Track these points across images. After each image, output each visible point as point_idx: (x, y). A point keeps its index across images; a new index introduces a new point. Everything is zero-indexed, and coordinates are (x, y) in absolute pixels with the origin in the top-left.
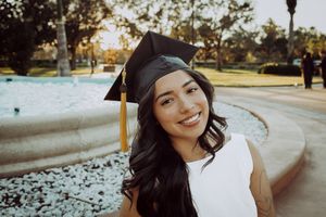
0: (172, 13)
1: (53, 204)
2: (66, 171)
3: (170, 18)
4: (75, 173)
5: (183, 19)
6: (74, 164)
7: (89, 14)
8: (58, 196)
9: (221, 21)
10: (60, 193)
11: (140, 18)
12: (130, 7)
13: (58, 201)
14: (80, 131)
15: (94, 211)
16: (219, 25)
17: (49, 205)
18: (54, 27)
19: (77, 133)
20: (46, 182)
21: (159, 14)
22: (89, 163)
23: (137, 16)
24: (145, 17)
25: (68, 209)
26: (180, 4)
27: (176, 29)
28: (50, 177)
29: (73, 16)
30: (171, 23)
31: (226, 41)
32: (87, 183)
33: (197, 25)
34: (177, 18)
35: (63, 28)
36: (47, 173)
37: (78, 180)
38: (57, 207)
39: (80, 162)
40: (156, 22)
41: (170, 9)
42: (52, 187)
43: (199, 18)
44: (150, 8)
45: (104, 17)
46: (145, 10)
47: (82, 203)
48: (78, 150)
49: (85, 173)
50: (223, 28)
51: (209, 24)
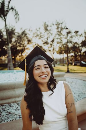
0: (59, 40)
1: (5, 116)
2: (10, 105)
3: (57, 43)
4: (13, 106)
5: (64, 43)
6: (13, 103)
7: (21, 43)
8: (6, 113)
9: (81, 43)
10: (7, 112)
11: (44, 43)
12: (39, 38)
13: (7, 115)
14: (15, 90)
15: (19, 118)
16: (80, 45)
17: (3, 116)
18: (6, 49)
19: (14, 90)
20: (2, 109)
21: (53, 41)
22: (19, 102)
23: (43, 43)
24: (46, 43)
25: (10, 117)
26: (62, 36)
27: (61, 48)
28: (4, 107)
29: (14, 44)
30: (58, 45)
31: (84, 53)
32: (18, 109)
33: (70, 45)
34: (61, 42)
35: (10, 49)
36: (3, 106)
37: (15, 108)
38: (6, 116)
39: (15, 102)
40: (51, 45)
41: (57, 39)
42: (4, 110)
43: (71, 42)
44: (48, 39)
45: (28, 43)
46: (46, 40)
47: (16, 115)
48: (15, 97)
49: (17, 106)
50: (82, 46)
51: (76, 45)
